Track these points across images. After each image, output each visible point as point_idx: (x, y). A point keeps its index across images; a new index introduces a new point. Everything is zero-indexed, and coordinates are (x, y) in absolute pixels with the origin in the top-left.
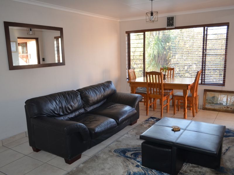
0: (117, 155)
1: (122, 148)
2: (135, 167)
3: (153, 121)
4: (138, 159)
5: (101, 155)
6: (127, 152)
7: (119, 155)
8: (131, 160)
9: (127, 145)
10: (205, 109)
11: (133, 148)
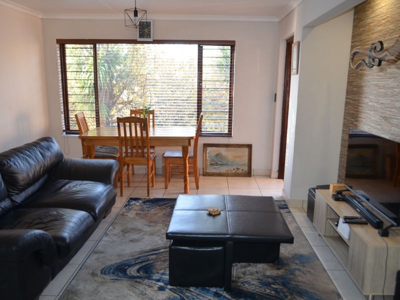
0: (113, 279)
1: (112, 263)
2: (158, 291)
3: (138, 204)
4: (154, 276)
5: (81, 287)
6: (127, 269)
7: (116, 278)
8: (143, 280)
9: (119, 255)
10: (206, 174)
11: (133, 259)
